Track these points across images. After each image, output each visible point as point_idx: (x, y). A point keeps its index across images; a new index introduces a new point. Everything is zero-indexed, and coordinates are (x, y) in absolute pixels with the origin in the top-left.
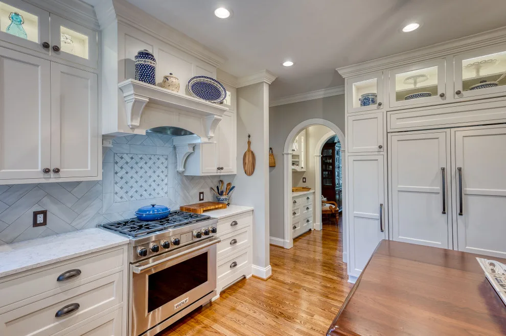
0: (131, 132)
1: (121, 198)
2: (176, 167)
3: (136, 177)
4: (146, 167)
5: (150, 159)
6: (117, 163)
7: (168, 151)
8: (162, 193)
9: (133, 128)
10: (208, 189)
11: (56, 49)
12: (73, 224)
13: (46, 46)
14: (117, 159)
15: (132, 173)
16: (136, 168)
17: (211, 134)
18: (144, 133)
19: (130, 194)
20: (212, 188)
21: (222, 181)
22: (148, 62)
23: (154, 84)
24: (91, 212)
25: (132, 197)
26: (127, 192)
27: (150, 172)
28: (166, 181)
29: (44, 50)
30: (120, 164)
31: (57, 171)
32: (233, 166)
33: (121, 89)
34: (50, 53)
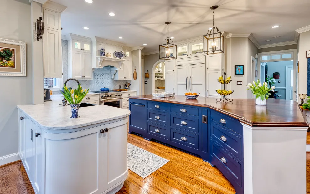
0: (99, 68)
1: (96, 85)
2: (111, 77)
3: (100, 80)
4: (103, 77)
5: (104, 74)
7: (109, 72)
8: (107, 85)
9: (100, 67)
10: (122, 85)
11: (84, 50)
13: (82, 49)
14: (95, 74)
17: (121, 67)
18: (102, 68)
20: (123, 85)
21: (127, 83)
22: (103, 51)
23: (104, 56)
26: (98, 84)
28: (108, 81)
29: (81, 50)
30: (96, 76)
31: (84, 77)
32: (130, 77)
33: (97, 58)
34: (83, 51)
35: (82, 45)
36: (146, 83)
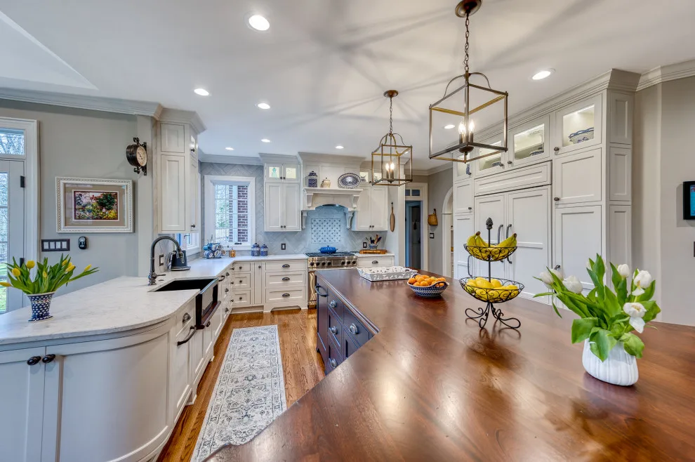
0: (308, 209)
1: (315, 241)
2: (345, 226)
3: (323, 231)
4: (327, 226)
5: (330, 221)
6: (312, 223)
8: (337, 241)
9: (309, 207)
10: (370, 241)
11: (284, 178)
13: (282, 178)
15: (320, 228)
16: (322, 226)
17: (355, 206)
18: (314, 209)
22: (314, 177)
23: (317, 187)
24: (301, 247)
25: (320, 241)
26: (317, 239)
27: (330, 228)
28: (339, 234)
29: (281, 181)
30: (314, 224)
31: (285, 227)
32: (383, 225)
33: (304, 191)
34: (283, 180)
35: (283, 171)
36: (432, 236)
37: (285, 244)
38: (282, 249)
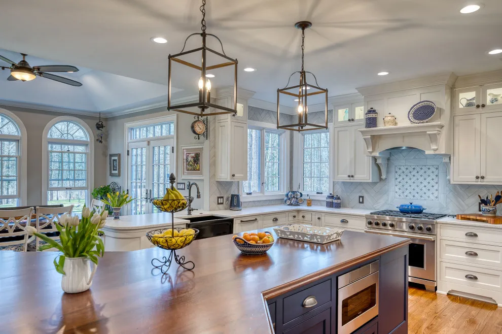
1: (400, 196)
3: (411, 182)
5: (421, 169)
6: (396, 172)
7: (439, 161)
8: (432, 197)
11: (353, 120)
12: (374, 206)
13: (350, 120)
15: (407, 179)
16: (410, 176)
17: (434, 147)
19: (405, 194)
22: (374, 115)
25: (407, 196)
26: (403, 193)
29: (349, 124)
30: (399, 173)
31: (353, 176)
34: (352, 123)
35: (352, 112)
37: (363, 197)
38: (360, 202)
